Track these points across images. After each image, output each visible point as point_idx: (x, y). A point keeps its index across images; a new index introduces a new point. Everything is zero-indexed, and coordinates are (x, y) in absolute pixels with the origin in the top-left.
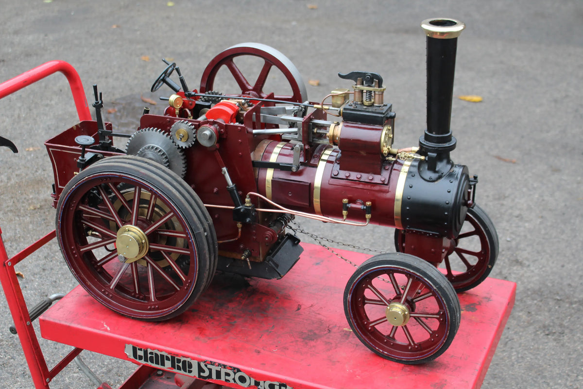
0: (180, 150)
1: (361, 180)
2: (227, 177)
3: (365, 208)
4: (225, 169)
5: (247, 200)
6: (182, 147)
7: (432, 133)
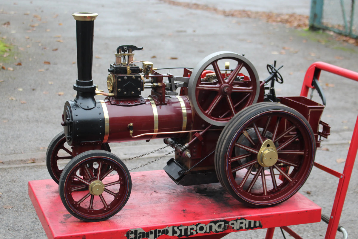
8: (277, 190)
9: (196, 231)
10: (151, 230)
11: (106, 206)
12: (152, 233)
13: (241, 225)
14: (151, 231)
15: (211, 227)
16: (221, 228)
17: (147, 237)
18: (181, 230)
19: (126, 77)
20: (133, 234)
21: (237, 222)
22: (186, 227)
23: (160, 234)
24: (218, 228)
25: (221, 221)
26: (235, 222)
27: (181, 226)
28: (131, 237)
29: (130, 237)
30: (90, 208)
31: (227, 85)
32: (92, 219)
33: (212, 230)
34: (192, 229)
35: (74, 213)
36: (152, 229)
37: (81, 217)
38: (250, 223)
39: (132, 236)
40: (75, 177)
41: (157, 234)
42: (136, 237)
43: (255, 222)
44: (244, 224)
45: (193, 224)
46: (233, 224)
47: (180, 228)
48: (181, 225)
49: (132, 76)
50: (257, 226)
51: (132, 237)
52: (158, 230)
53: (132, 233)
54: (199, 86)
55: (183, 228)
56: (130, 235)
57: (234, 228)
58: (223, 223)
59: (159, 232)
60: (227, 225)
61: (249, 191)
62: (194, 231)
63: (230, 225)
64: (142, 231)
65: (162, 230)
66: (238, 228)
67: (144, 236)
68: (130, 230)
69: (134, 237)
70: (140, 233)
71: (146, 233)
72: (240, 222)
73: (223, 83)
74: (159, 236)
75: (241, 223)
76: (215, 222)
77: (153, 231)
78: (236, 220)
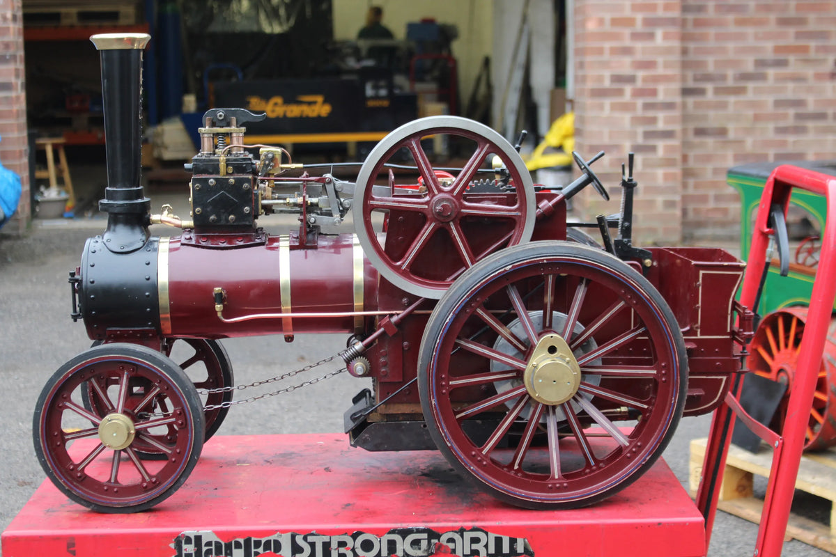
8: (594, 468)
9: (353, 550)
10: (235, 537)
11: (147, 478)
12: (238, 545)
13: (475, 547)
14: (237, 539)
15: (392, 545)
16: (420, 549)
17: (226, 554)
18: (313, 545)
19: (212, 180)
20: (191, 543)
21: (462, 536)
22: (326, 539)
23: (261, 550)
24: (412, 547)
25: (419, 531)
26: (457, 537)
27: (313, 534)
28: (186, 550)
29: (184, 552)
30: (113, 481)
31: (447, 196)
32: (110, 505)
33: (395, 551)
34: (342, 544)
35: (68, 490)
36: (239, 537)
37: (85, 501)
38: (498, 542)
39: (189, 549)
40: (68, 404)
41: (253, 550)
42: (198, 552)
43: (513, 541)
44: (483, 542)
45: (345, 532)
46: (451, 540)
47: (310, 539)
48: (314, 532)
49: (229, 179)
50: (518, 552)
51: (189, 552)
52: (253, 539)
53: (188, 540)
54: (373, 199)
55: (319, 541)
56: (184, 546)
57: (455, 553)
58: (425, 536)
59: (258, 544)
60: (436, 541)
61: (516, 467)
62: (348, 549)
63: (445, 543)
64: (214, 539)
65: (264, 540)
66: (468, 552)
67: (219, 551)
68: (183, 535)
69: (193, 552)
70: (209, 544)
71: (223, 543)
72: (471, 538)
73: (436, 192)
74: (256, 553)
75: (475, 540)
76: (404, 533)
77: (242, 541)
78: (461, 531)
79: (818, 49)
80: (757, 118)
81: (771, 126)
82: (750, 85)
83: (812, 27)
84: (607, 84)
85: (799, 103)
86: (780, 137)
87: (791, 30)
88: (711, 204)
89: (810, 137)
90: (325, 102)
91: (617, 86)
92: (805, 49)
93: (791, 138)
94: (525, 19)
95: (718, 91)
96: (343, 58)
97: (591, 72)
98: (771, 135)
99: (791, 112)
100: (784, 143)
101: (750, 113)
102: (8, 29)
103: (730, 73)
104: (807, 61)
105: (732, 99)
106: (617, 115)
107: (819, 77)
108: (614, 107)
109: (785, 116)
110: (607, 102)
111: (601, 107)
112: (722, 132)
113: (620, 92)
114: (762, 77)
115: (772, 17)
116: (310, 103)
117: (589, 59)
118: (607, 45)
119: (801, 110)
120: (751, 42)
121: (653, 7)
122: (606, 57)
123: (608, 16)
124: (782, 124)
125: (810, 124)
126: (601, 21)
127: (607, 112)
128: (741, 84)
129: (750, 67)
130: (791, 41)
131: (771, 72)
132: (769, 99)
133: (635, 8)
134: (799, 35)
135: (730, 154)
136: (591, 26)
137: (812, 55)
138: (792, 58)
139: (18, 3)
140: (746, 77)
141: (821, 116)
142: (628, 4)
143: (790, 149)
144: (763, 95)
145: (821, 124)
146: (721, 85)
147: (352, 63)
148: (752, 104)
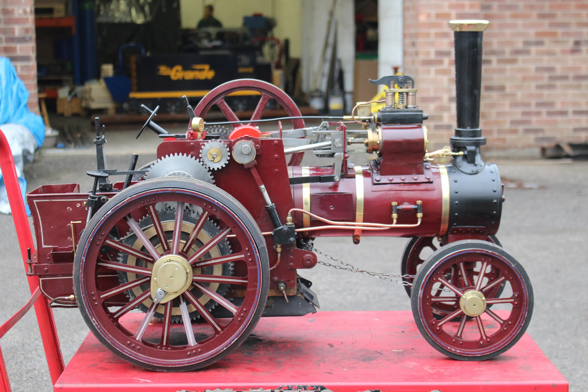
0: (210, 173)
1: (406, 182)
2: (266, 195)
3: (416, 207)
4: (263, 187)
5: (289, 218)
6: (214, 169)
7: (464, 128)
79: (564, 34)
80: (524, 79)
81: (533, 84)
82: (520, 58)
83: (559, 19)
84: (433, 57)
85: (551, 69)
86: (539, 92)
87: (546, 22)
88: (495, 136)
89: (558, 91)
90: (211, 69)
91: (439, 58)
92: (554, 34)
93: (546, 92)
94: (331, 14)
95: (500, 61)
96: (200, 40)
97: (422, 49)
98: (533, 90)
99: (546, 75)
100: (541, 95)
101: (520, 76)
102: (27, 19)
103: (508, 49)
104: (556, 42)
105: (508, 67)
106: (439, 77)
107: (564, 52)
108: (437, 72)
109: (542, 78)
110: (433, 69)
111: (428, 72)
112: (502, 88)
113: (441, 62)
114: (527, 52)
115: (535, 13)
116: (200, 70)
117: (421, 40)
118: (433, 31)
119: (553, 74)
120: (521, 29)
121: (462, 6)
122: (432, 39)
123: (433, 12)
124: (541, 83)
125: (558, 83)
126: (429, 16)
127: (432, 75)
128: (514, 57)
129: (520, 46)
130: (546, 28)
131: (533, 49)
132: (532, 67)
133: (451, 6)
134: (551, 25)
135: (507, 102)
136: (422, 18)
137: (560, 38)
138: (546, 40)
139: (32, 2)
140: (517, 52)
141: (565, 78)
142: (446, 4)
143: (545, 99)
144: (528, 64)
145: (565, 83)
146: (501, 57)
147: (206, 43)
148: (522, 70)
